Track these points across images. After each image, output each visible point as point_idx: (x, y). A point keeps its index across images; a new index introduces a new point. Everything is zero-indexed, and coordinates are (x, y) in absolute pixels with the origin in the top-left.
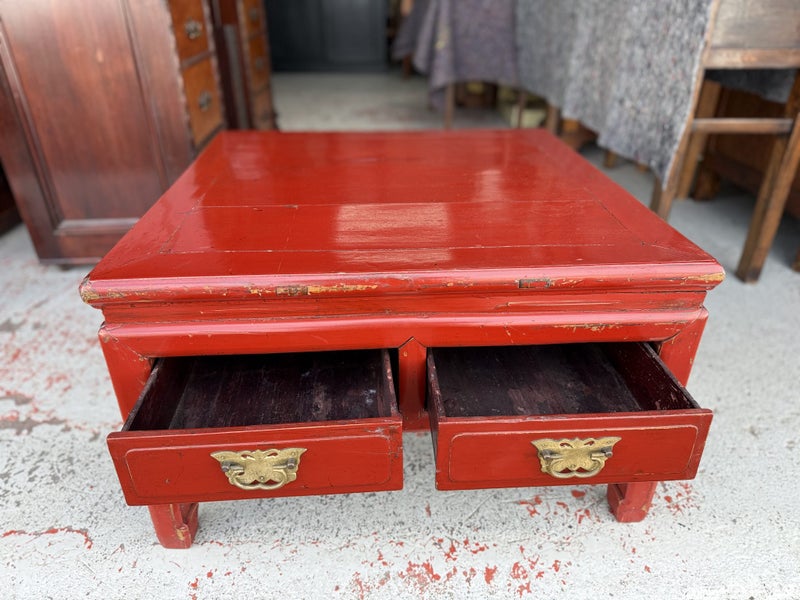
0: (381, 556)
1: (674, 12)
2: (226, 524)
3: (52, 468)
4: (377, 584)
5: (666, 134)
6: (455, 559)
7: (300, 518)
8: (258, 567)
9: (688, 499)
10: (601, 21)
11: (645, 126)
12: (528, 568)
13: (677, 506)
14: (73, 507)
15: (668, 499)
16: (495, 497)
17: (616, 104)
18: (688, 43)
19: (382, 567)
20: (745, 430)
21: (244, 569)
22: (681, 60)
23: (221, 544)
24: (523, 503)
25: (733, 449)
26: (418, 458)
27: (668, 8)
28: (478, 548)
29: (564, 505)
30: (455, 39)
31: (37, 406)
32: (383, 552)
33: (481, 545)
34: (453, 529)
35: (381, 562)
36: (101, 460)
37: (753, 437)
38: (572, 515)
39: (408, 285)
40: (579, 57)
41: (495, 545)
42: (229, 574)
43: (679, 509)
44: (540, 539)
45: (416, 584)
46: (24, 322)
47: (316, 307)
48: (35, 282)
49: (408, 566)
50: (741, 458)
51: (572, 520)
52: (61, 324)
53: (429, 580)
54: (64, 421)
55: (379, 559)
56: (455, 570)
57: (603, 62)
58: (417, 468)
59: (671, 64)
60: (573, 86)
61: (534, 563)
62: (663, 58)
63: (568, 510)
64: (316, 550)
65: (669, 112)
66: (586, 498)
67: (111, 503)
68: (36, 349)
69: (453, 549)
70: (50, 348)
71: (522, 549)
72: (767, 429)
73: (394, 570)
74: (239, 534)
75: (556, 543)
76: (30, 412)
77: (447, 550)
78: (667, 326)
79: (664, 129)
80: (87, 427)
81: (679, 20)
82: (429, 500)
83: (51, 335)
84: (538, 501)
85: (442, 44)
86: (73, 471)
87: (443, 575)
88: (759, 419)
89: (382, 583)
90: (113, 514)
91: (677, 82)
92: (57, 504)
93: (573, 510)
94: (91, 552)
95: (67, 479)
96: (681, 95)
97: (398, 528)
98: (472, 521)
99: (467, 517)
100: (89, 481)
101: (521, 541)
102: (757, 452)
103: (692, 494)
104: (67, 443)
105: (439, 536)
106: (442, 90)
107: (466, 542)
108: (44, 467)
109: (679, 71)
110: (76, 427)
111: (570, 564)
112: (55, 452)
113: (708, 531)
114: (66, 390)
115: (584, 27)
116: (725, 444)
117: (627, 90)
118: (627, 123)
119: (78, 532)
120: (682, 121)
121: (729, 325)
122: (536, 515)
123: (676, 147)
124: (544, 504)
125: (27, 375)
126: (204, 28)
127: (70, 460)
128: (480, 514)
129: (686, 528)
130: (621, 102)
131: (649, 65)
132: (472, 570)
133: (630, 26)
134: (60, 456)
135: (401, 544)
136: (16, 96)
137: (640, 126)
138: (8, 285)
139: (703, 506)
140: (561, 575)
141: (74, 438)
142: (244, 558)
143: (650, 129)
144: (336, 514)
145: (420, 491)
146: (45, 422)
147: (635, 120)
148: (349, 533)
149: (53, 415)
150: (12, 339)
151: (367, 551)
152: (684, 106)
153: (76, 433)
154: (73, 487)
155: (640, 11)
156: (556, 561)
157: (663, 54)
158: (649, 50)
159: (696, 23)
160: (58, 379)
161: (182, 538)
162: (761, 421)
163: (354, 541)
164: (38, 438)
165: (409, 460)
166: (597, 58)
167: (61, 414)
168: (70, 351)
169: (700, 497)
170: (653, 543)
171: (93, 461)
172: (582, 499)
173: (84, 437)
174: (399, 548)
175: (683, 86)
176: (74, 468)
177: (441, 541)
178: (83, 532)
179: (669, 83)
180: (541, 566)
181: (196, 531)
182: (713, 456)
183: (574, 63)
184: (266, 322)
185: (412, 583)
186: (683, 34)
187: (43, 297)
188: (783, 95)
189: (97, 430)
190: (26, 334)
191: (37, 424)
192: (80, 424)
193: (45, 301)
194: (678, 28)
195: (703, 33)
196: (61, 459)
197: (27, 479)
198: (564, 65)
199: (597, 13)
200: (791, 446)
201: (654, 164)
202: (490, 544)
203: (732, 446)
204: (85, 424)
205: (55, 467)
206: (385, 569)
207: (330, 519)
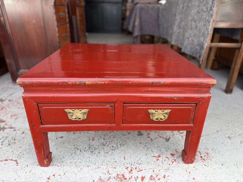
0: (108, 171)
1: (204, 11)
2: (61, 160)
3: (9, 141)
4: (107, 180)
5: (201, 47)
6: (132, 173)
7: (84, 159)
8: (69, 173)
9: (208, 157)
10: (183, 16)
11: (195, 45)
12: (155, 177)
13: (204, 159)
14: (14, 153)
15: (201, 157)
16: (146, 155)
17: (187, 39)
18: (208, 20)
19: (109, 175)
20: (227, 137)
21: (65, 174)
22: (206, 25)
23: (58, 166)
24: (154, 157)
25: (223, 143)
26: (123, 142)
27: (202, 10)
28: (139, 170)
29: (168, 158)
30: (141, 22)
31: (7, 123)
32: (109, 170)
33: (141, 169)
34: (132, 164)
35: (108, 173)
36: (24, 139)
37: (229, 139)
38: (170, 161)
39: (117, 82)
40: (177, 26)
41: (145, 169)
42: (60, 175)
43: (205, 160)
44: (159, 168)
45: (119, 181)
46: (6, 99)
47: (89, 89)
48: (11, 88)
49: (117, 175)
50: (225, 145)
51: (170, 162)
52: (17, 100)
53: (123, 180)
54: (14, 128)
55: (108, 172)
56: (132, 177)
57: (184, 27)
58: (122, 145)
59: (203, 26)
60: (174, 35)
61: (157, 176)
62: (200, 25)
63: (169, 159)
64: (88, 169)
65: (202, 40)
66: (175, 156)
67: (25, 152)
68: (9, 107)
69: (131, 170)
70: (13, 107)
71: (154, 171)
72: (234, 137)
73: (112, 176)
74: (64, 163)
75: (165, 169)
76: (4, 125)
77: (130, 171)
78: (199, 98)
79: (201, 46)
80: (21, 130)
81: (205, 13)
82: (125, 155)
83: (13, 103)
84: (159, 156)
85: (137, 23)
86: (15, 143)
87: (128, 178)
88: (231, 134)
89: (108, 180)
90: (26, 156)
91: (204, 31)
92: (9, 152)
93: (170, 159)
94: (17, 167)
95: (13, 145)
96: (206, 35)
97: (114, 163)
98: (138, 162)
99: (137, 160)
100: (20, 146)
101: (153, 168)
102: (230, 144)
103: (209, 156)
104: (14, 134)
105: (127, 166)
106: (137, 37)
107: (136, 168)
108: (6, 141)
109: (205, 28)
110: (18, 130)
111: (169, 176)
112: (10, 137)
113: (214, 167)
114: (16, 119)
115: (178, 17)
116: (220, 141)
117: (190, 35)
118: (190, 44)
119: (14, 161)
120: (206, 42)
121: (222, 106)
122: (158, 161)
123: (204, 51)
124: (161, 157)
125: (5, 114)
126: (65, 15)
127: (15, 139)
128: (141, 160)
129: (207, 166)
130: (188, 38)
131: (196, 27)
132: (137, 177)
133: (191, 16)
134: (11, 138)
135: (115, 168)
136: (8, 32)
137: (194, 45)
138: (3, 88)
139: (212, 160)
140: (166, 179)
141: (16, 133)
142: (65, 170)
143: (197, 46)
144: (95, 158)
145: (122, 152)
146: (8, 128)
147: (192, 43)
148: (99, 164)
149: (11, 126)
150: (2, 104)
151: (104, 170)
152: (206, 38)
153: (18, 131)
154: (14, 147)
155: (194, 12)
156: (164, 175)
157: (201, 24)
158: (196, 23)
159: (210, 13)
160: (14, 116)
161: (46, 163)
162: (232, 134)
163: (100, 167)
164: (6, 133)
165: (119, 143)
166: (182, 26)
167: (13, 126)
168: (19, 108)
169: (212, 157)
170: (196, 170)
171: (21, 140)
172: (174, 156)
173: (20, 133)
174: (114, 169)
175: (206, 32)
176: (15, 142)
177: (128, 167)
178: (16, 161)
179: (202, 32)
180: (160, 177)
181: (51, 162)
182: (216, 145)
183: (175, 28)
184: (73, 93)
185: (118, 180)
186: (206, 17)
187: (13, 92)
188: (238, 37)
189: (24, 131)
190: (6, 103)
191: (6, 128)
192: (19, 129)
193: (13, 94)
194: (205, 16)
195: (212, 16)
196: (12, 139)
197: (1, 144)
198: (172, 29)
199: (182, 13)
200: (241, 142)
201: (198, 56)
202: (143, 169)
203: (222, 142)
204: (20, 129)
205: (10, 141)
206: (110, 176)
207: (93, 160)
